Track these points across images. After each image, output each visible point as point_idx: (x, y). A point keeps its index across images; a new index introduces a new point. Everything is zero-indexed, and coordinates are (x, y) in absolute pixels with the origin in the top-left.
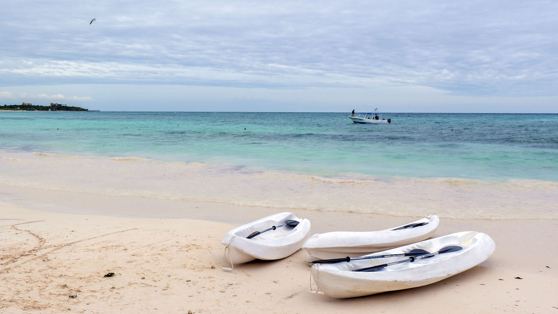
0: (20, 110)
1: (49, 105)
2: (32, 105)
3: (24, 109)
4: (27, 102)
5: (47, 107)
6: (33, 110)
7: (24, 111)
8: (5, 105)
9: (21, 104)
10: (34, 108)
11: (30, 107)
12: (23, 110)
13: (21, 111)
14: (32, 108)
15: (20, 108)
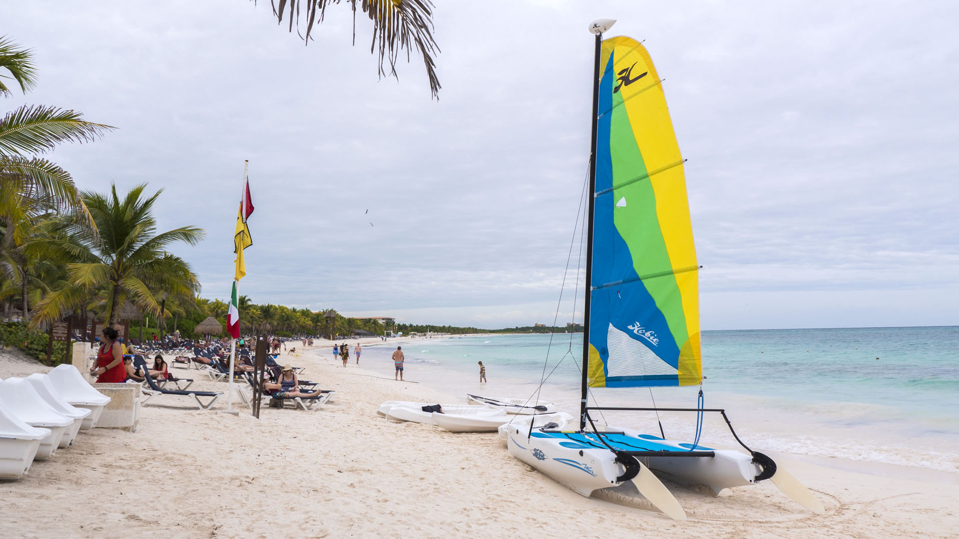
0: (533, 333)
1: (565, 325)
2: (546, 326)
3: (538, 332)
4: (540, 323)
5: (563, 328)
6: (547, 333)
7: (538, 334)
8: (517, 327)
9: (534, 326)
10: (548, 329)
11: (544, 329)
12: (536, 333)
13: (535, 334)
14: (546, 330)
15: (533, 330)
